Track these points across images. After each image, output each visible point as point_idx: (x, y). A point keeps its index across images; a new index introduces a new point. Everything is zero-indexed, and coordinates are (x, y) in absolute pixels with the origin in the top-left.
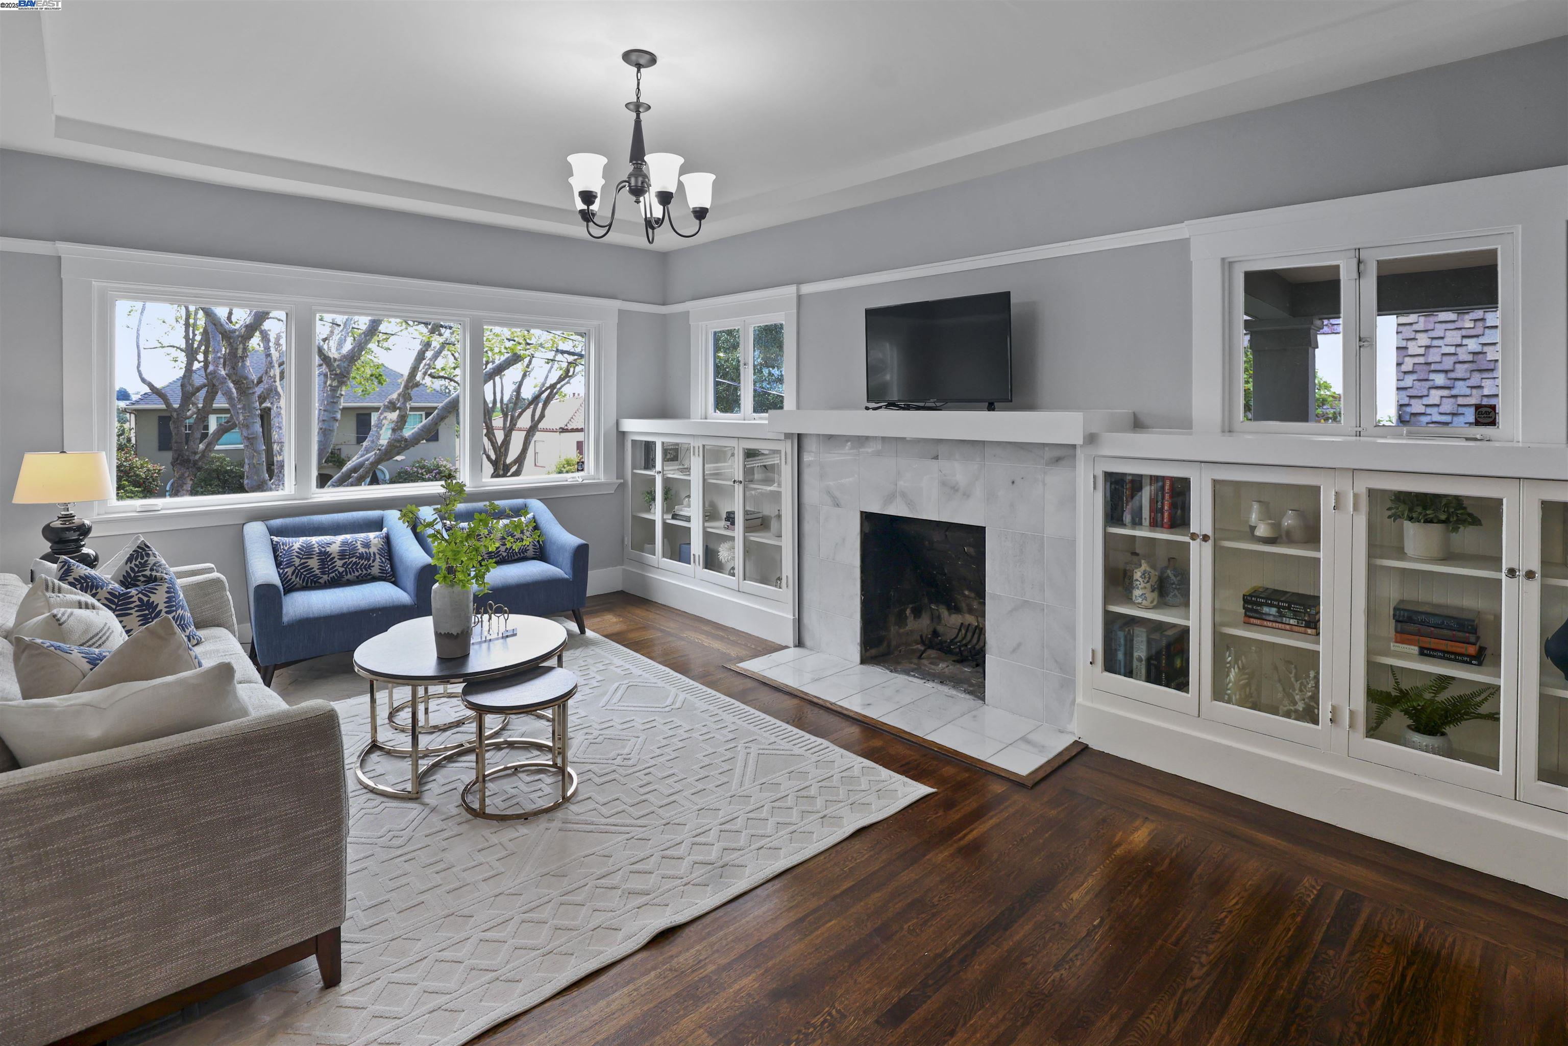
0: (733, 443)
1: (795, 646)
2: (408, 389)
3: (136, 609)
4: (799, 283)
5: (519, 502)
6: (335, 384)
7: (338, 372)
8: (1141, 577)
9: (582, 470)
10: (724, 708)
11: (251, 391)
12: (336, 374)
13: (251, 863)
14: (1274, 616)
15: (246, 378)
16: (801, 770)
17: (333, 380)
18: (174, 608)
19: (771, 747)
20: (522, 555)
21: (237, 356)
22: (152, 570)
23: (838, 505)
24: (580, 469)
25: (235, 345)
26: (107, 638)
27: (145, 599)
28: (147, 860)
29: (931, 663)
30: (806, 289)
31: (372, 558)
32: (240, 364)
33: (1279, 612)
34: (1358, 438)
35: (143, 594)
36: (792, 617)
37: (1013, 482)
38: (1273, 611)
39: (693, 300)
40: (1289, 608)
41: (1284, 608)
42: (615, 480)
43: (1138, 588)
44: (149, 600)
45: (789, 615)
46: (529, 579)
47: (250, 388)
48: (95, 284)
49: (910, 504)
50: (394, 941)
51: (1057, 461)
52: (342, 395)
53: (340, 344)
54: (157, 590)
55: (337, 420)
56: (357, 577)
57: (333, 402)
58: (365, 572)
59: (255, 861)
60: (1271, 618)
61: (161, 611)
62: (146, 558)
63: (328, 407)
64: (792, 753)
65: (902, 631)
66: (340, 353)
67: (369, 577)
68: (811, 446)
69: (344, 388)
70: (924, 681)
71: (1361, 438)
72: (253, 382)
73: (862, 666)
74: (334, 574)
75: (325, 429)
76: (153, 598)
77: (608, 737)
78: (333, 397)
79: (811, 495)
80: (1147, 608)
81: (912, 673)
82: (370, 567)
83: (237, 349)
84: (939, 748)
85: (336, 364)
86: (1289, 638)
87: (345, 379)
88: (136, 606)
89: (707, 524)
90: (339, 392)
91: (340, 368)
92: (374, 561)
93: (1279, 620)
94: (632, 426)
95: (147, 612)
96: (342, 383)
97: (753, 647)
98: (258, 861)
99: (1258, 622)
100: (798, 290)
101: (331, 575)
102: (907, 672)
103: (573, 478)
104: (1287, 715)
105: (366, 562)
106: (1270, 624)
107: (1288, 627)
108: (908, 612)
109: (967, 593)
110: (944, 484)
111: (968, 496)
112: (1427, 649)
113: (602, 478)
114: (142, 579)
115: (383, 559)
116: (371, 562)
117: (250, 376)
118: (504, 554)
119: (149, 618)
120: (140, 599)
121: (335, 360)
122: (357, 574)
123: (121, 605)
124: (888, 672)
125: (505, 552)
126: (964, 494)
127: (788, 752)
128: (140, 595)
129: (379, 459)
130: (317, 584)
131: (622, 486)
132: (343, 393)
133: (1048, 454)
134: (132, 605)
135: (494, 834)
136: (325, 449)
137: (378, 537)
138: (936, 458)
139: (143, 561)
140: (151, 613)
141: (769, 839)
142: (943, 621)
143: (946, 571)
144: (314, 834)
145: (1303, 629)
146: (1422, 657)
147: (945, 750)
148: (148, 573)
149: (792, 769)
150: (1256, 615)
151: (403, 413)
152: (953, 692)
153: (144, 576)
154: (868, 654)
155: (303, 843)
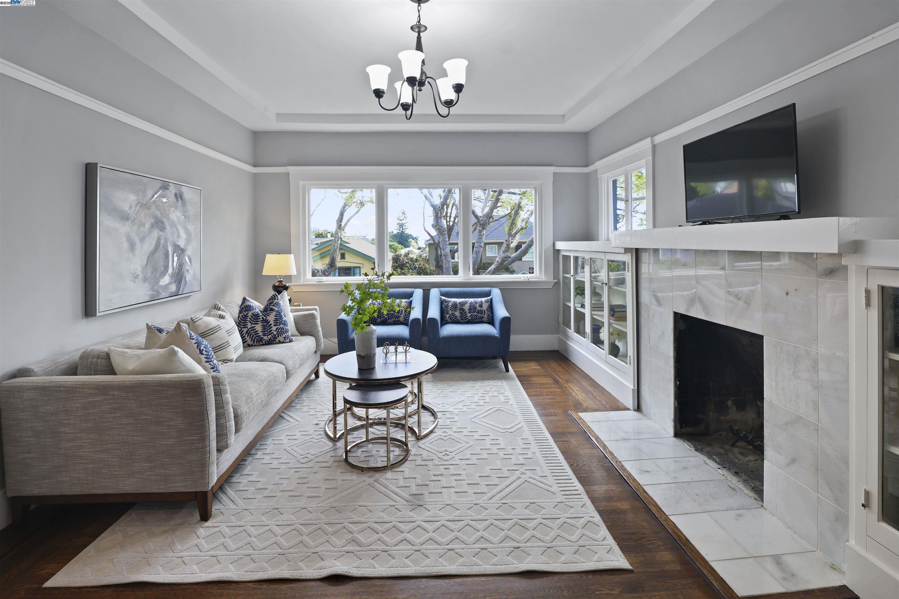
0: (602, 256)
1: (635, 410)
2: (510, 230)
3: (261, 322)
4: (653, 135)
5: (487, 289)
6: (481, 229)
7: (482, 223)
9: (533, 273)
10: (540, 441)
11: (444, 233)
12: (481, 224)
13: (163, 444)
15: (442, 227)
16: (540, 504)
17: (480, 227)
18: (278, 324)
19: (542, 479)
20: (480, 320)
21: (438, 217)
22: (273, 306)
23: (660, 304)
24: (531, 272)
25: (437, 212)
26: (233, 333)
27: (265, 318)
28: (122, 428)
29: (741, 453)
30: (659, 139)
31: (400, 313)
32: (439, 220)
35: (264, 316)
36: (632, 387)
37: (787, 294)
39: (599, 160)
42: (552, 280)
44: (266, 319)
45: (631, 385)
46: (473, 334)
47: (444, 231)
48: (301, 183)
49: (705, 308)
50: (246, 511)
51: (830, 273)
52: (484, 234)
53: (483, 209)
54: (270, 314)
55: (482, 247)
56: (394, 321)
57: (480, 238)
58: (397, 319)
59: (165, 444)
61: (271, 324)
62: (273, 300)
63: (478, 241)
64: (550, 489)
65: (722, 418)
66: (483, 214)
67: (399, 322)
68: (645, 257)
69: (485, 231)
70: (720, 467)
72: (445, 229)
73: (675, 439)
74: (383, 319)
75: (477, 251)
76: (268, 318)
77: (453, 437)
78: (480, 235)
79: (645, 297)
81: (714, 457)
82: (399, 317)
83: (438, 213)
84: (674, 532)
85: (481, 219)
87: (485, 226)
88: (261, 321)
89: (593, 312)
90: (482, 233)
91: (483, 221)
92: (401, 314)
94: (560, 245)
95: (265, 324)
96: (484, 228)
97: (604, 403)
98: (166, 444)
100: (652, 141)
101: (382, 319)
102: (710, 455)
103: (524, 277)
105: (397, 314)
108: (730, 403)
110: (729, 292)
111: (749, 305)
113: (543, 278)
114: (269, 309)
115: (406, 314)
116: (400, 314)
117: (443, 226)
118: (470, 318)
119: (266, 327)
120: (263, 318)
121: (480, 217)
122: (393, 320)
123: (255, 319)
124: (693, 449)
125: (470, 317)
126: (745, 303)
127: (547, 487)
128: (263, 316)
129: (498, 266)
130: (376, 323)
131: (557, 284)
132: (484, 233)
133: (821, 265)
134: (259, 320)
135: (342, 474)
136: (477, 261)
137: (405, 302)
138: (724, 268)
139: (272, 301)
140: (267, 325)
141: (492, 545)
144: (190, 440)
147: (678, 536)
148: (271, 307)
149: (534, 501)
151: (508, 243)
152: (741, 486)
153: (270, 308)
154: (684, 430)
155: (186, 442)
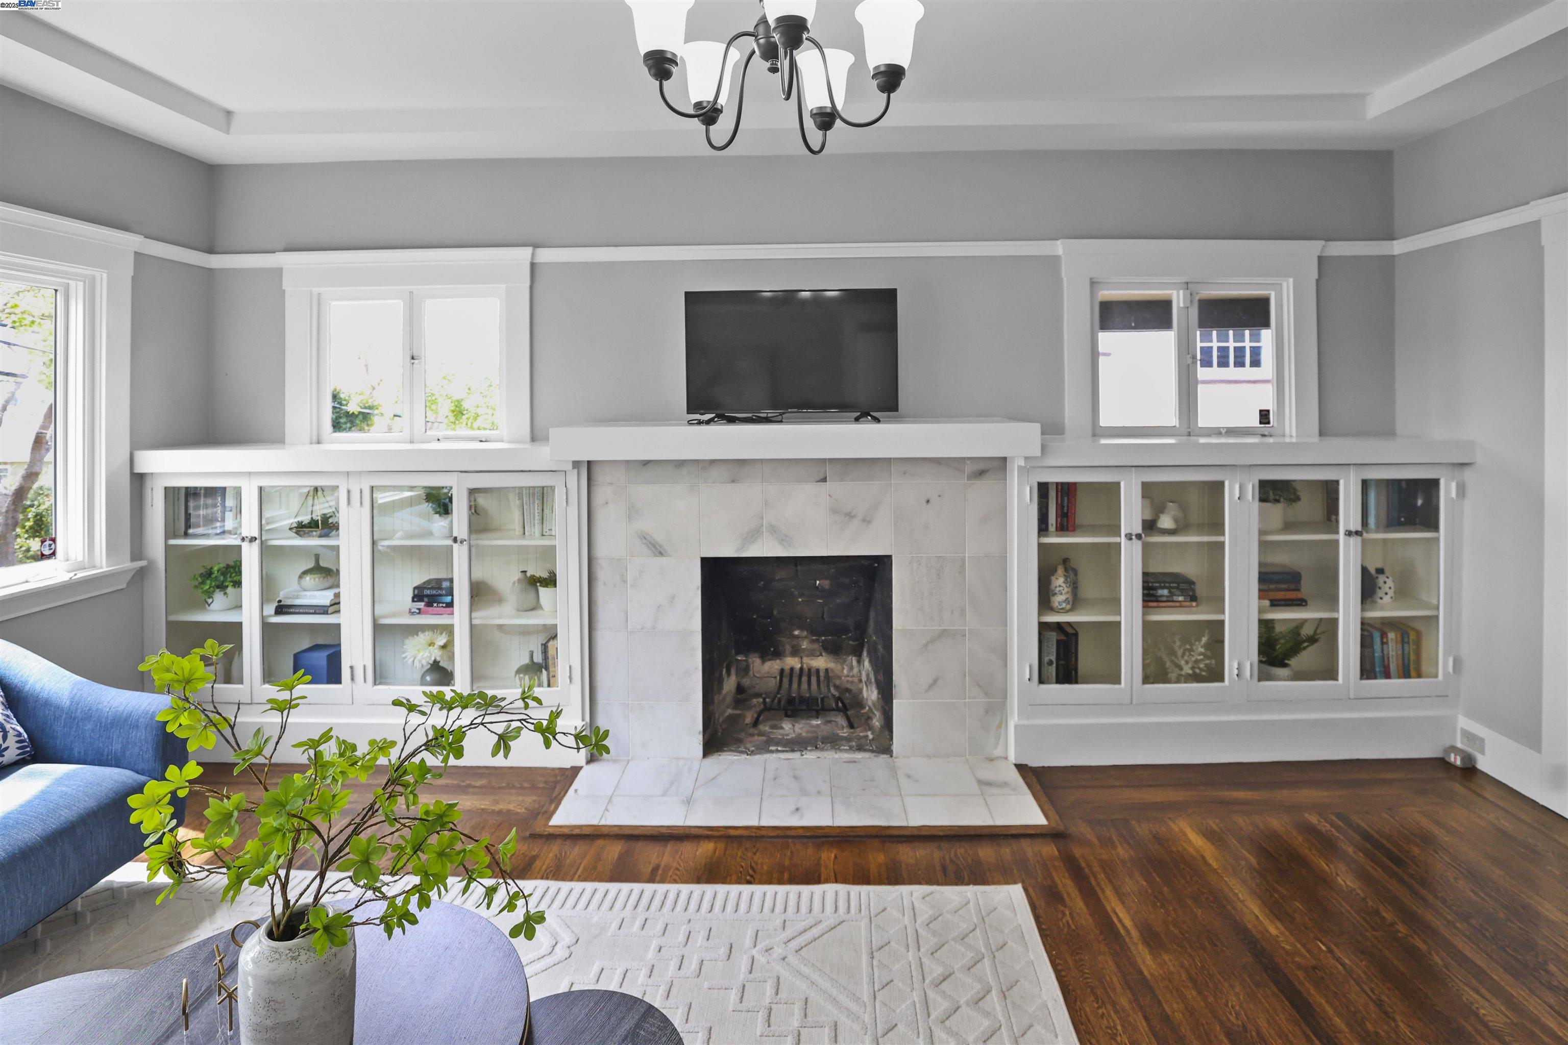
4: (536, 246)
8: (1064, 582)
14: (1167, 596)
23: (661, 554)
24: (47, 553)
29: (773, 728)
30: (546, 255)
33: (1170, 592)
34: (1188, 438)
37: (928, 502)
38: (1165, 592)
39: (287, 250)
40: (1177, 588)
41: (1174, 588)
43: (1061, 594)
49: (784, 540)
51: (980, 474)
60: (1165, 599)
68: (601, 477)
71: (1191, 438)
73: (706, 758)
80: (1067, 611)
86: (1181, 613)
93: (1170, 599)
99: (1155, 604)
100: (533, 255)
102: (765, 750)
104: (1178, 681)
106: (1164, 604)
107: (1178, 604)
109: (796, 633)
110: (834, 511)
111: (869, 522)
112: (1276, 600)
113: (104, 570)
124: (745, 756)
126: (864, 520)
133: (969, 468)
138: (824, 480)
142: (751, 673)
143: (775, 612)
145: (1188, 604)
146: (1273, 608)
150: (1153, 599)
152: (845, 755)
154: (710, 742)
